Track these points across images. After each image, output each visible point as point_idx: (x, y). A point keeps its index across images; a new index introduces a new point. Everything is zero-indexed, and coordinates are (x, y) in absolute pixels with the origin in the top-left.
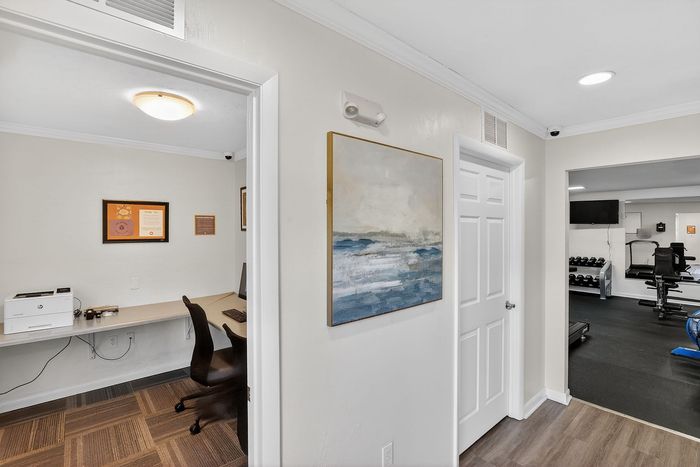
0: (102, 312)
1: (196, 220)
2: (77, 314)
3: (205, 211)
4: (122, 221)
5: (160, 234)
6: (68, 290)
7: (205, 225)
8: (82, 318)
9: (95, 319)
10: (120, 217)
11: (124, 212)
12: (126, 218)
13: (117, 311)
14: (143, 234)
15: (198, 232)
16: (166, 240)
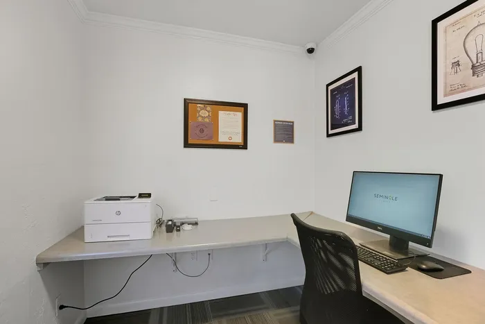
0: (183, 224)
1: (275, 125)
2: (159, 223)
3: (284, 117)
4: (203, 124)
5: (238, 139)
6: (149, 195)
7: (285, 132)
8: (164, 228)
9: (175, 232)
10: (200, 119)
11: (204, 113)
12: (207, 120)
13: (196, 224)
14: (223, 139)
15: (276, 140)
16: (244, 146)
